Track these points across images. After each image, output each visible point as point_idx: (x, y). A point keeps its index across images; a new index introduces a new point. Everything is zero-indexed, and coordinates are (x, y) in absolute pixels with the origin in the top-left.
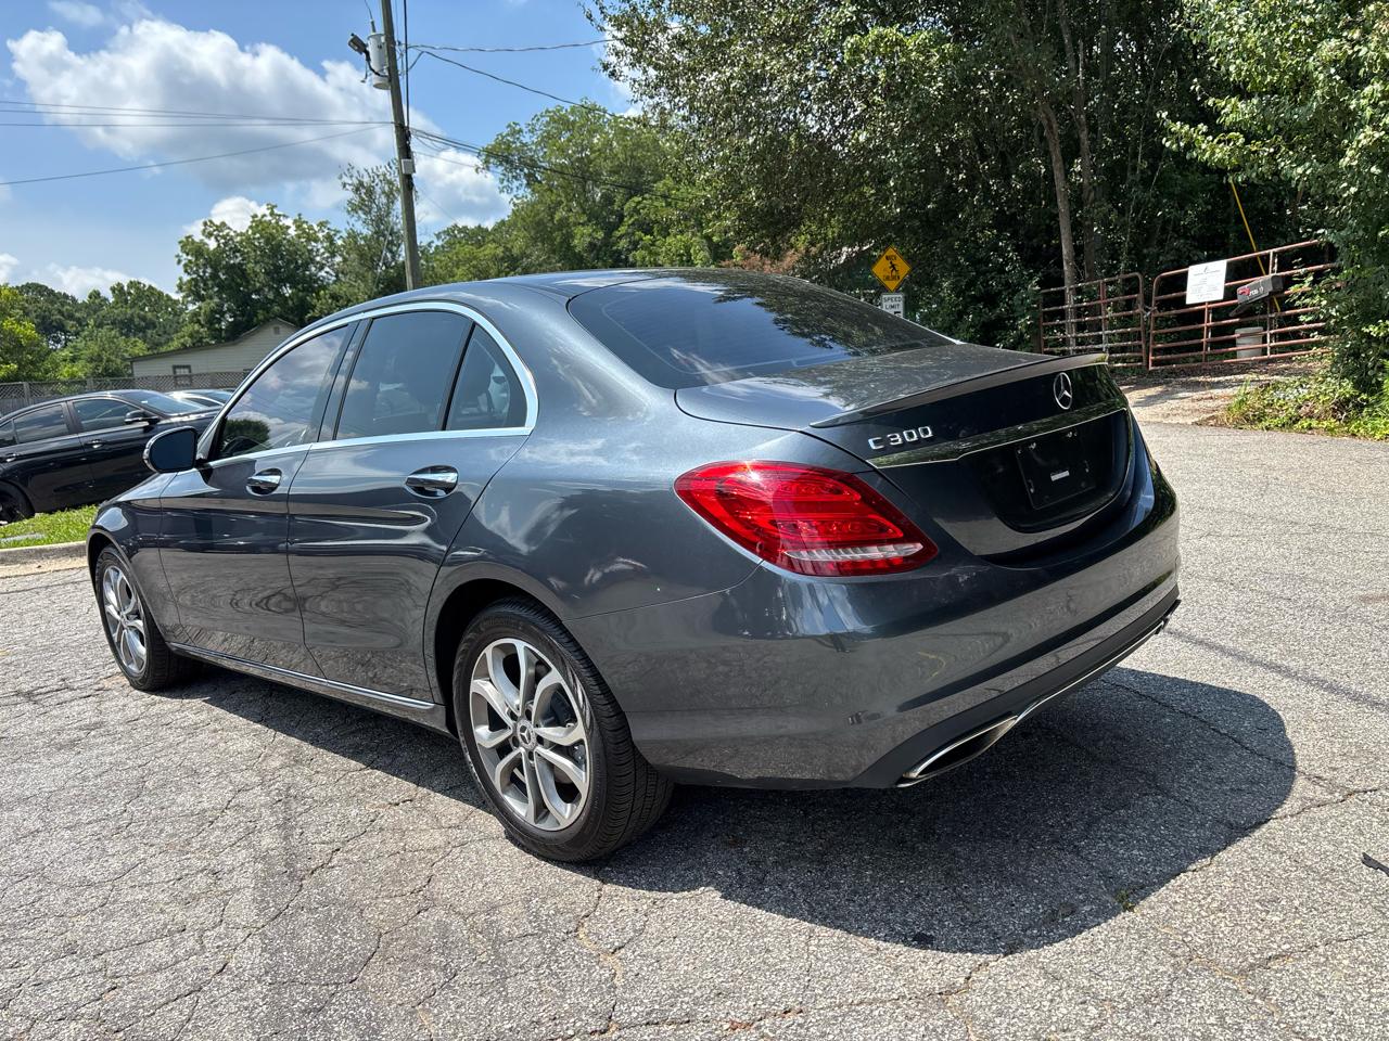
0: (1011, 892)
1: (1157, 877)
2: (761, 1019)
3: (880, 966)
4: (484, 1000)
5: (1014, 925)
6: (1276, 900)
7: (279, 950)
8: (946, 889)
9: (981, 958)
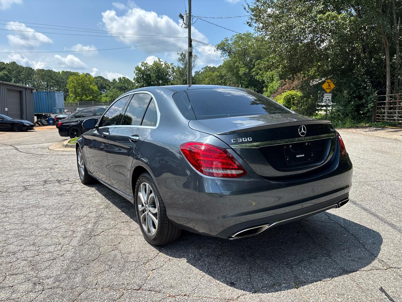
0: (265, 276)
1: (311, 281)
2: (178, 296)
3: (216, 289)
4: (114, 276)
5: (260, 285)
6: (344, 295)
7: (76, 253)
8: (247, 271)
9: (245, 292)
